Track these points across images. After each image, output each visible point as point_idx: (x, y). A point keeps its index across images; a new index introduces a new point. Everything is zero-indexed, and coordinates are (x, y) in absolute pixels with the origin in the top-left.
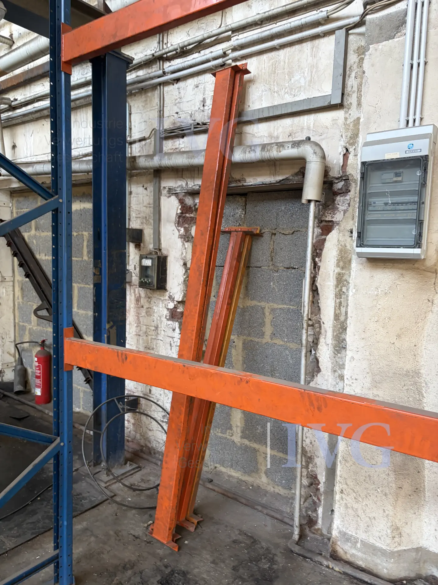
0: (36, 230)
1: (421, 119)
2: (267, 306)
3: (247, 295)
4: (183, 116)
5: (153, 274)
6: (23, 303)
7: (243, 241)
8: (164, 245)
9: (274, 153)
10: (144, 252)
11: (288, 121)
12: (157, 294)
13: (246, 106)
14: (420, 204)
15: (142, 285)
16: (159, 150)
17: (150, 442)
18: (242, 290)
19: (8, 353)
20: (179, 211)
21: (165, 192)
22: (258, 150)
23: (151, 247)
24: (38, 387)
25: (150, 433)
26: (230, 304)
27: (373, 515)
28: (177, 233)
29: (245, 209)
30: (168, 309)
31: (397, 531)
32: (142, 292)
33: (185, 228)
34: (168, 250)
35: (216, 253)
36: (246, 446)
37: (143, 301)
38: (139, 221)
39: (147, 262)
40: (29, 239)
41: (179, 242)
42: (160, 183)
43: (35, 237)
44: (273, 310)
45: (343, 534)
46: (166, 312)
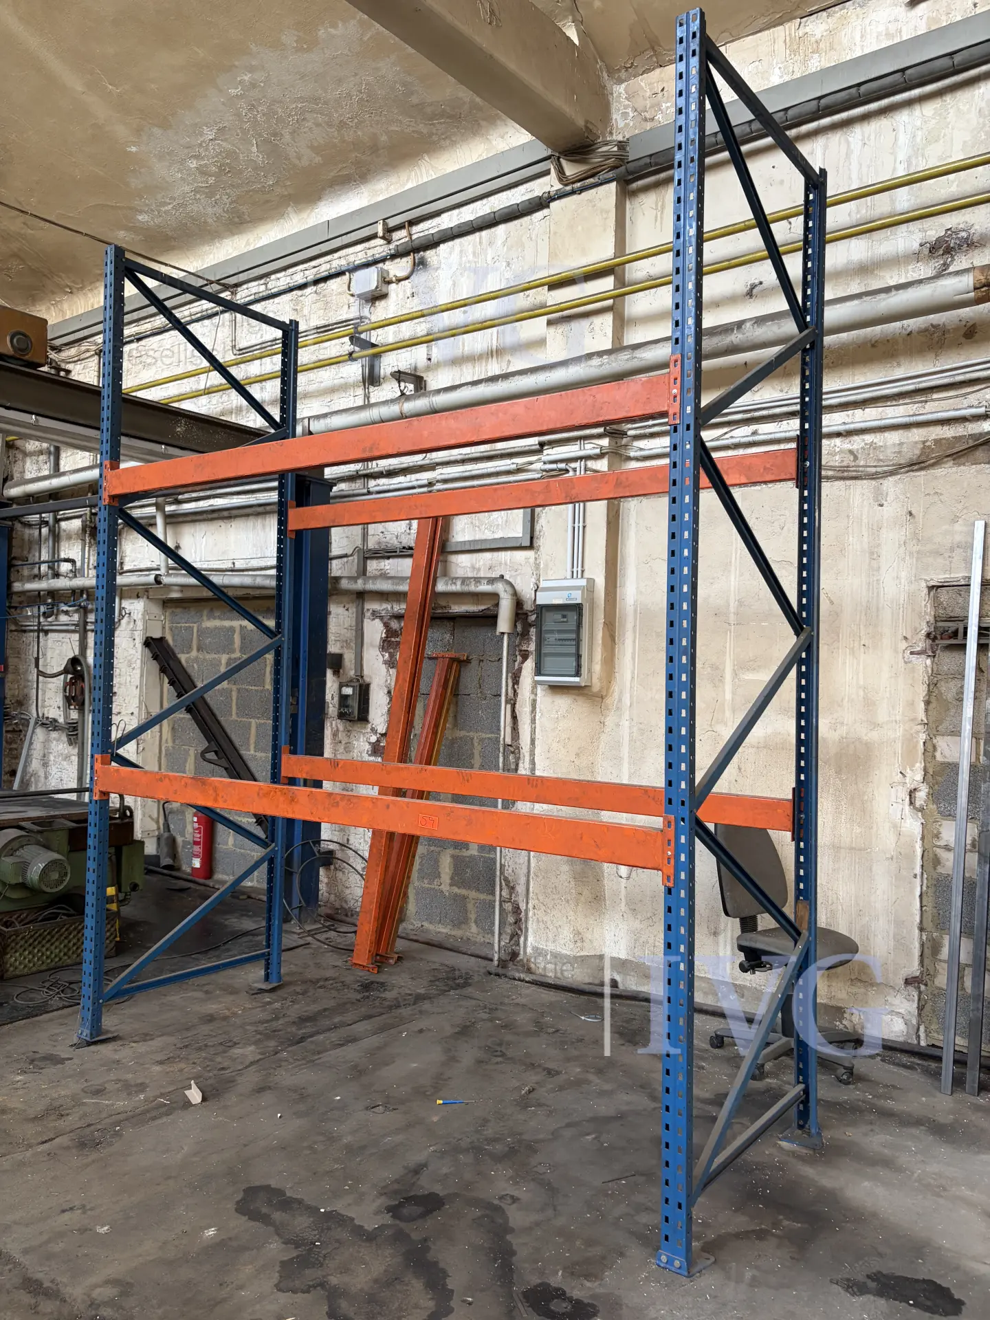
0: (198, 650)
1: (583, 571)
2: (476, 736)
3: (455, 725)
4: (388, 537)
5: (355, 704)
6: (173, 748)
7: (450, 667)
8: (366, 672)
9: (472, 588)
10: (344, 680)
11: (488, 555)
12: (357, 727)
13: (450, 536)
14: (578, 641)
15: (341, 716)
16: (363, 572)
17: (346, 902)
18: (450, 719)
19: (150, 816)
20: (384, 635)
21: (368, 614)
22: (459, 583)
23: (352, 673)
24: (197, 856)
25: (348, 891)
26: (435, 733)
27: (560, 923)
28: (381, 659)
29: (453, 634)
30: (370, 743)
31: (579, 937)
32: (340, 725)
33: (390, 653)
34: (371, 677)
35: (419, 680)
36: (456, 895)
37: (341, 736)
38: (338, 644)
39: (348, 691)
40: (187, 662)
41: (383, 668)
42: (363, 604)
43: (196, 660)
44: (482, 740)
45: (536, 949)
46: (367, 747)
